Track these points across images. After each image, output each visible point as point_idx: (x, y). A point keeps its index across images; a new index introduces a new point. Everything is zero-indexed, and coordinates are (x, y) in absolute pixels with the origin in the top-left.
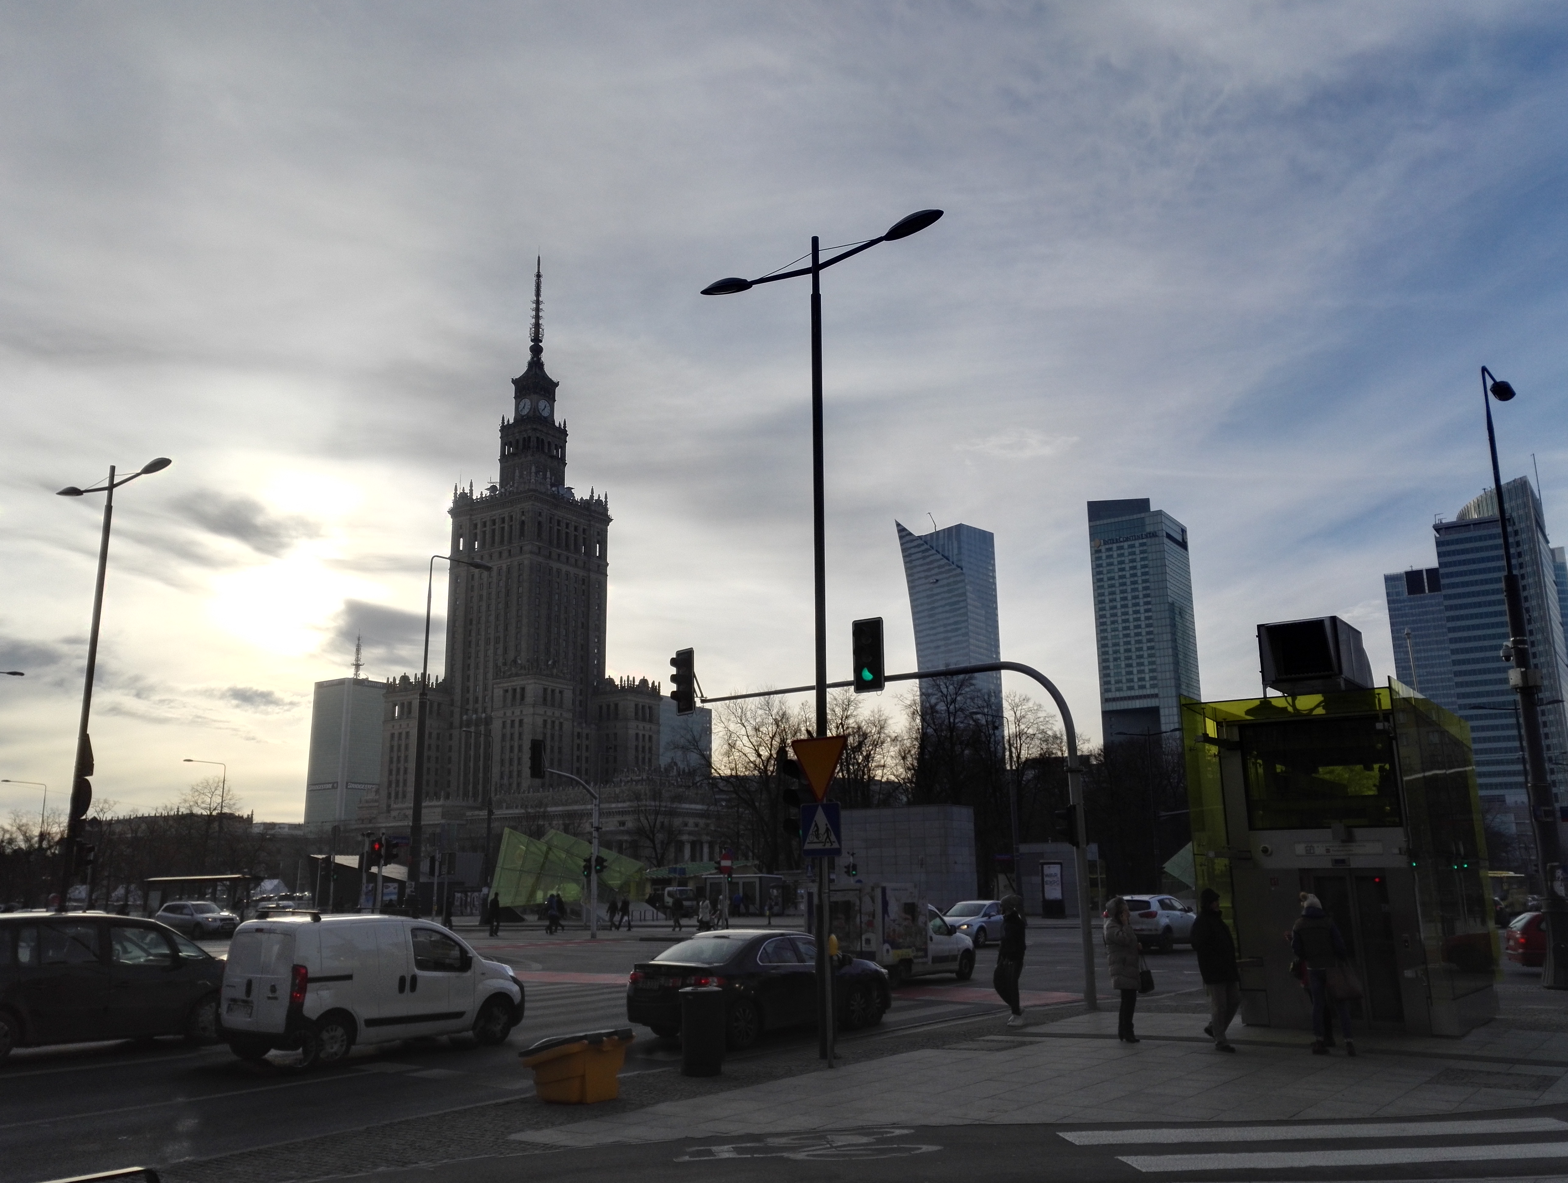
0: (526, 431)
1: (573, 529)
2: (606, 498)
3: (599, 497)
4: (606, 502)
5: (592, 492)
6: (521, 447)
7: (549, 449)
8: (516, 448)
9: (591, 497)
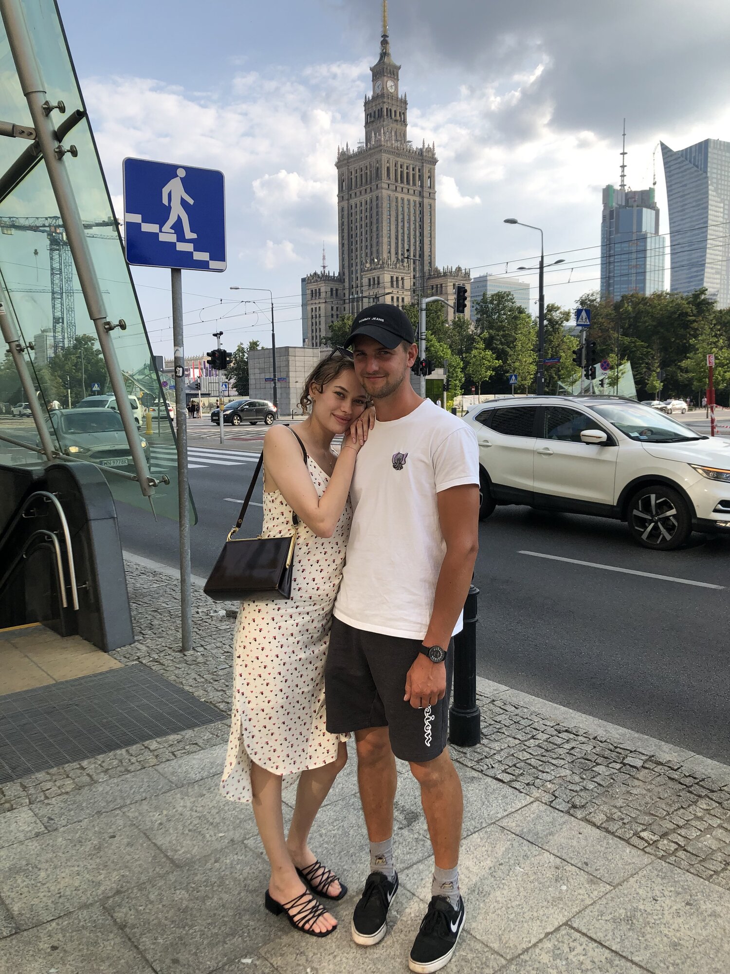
0: (379, 104)
1: (412, 169)
2: (433, 146)
3: (428, 146)
4: (433, 149)
5: (424, 143)
6: (377, 116)
7: (395, 115)
8: (374, 117)
9: (423, 146)
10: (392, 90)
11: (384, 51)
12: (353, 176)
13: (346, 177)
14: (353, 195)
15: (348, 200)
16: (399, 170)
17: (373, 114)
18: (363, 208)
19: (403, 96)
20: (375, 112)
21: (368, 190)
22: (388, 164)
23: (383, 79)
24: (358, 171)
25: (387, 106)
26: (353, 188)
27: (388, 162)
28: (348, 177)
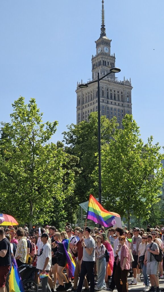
1: (117, 92)
2: (130, 80)
3: (127, 80)
4: (130, 81)
5: (124, 78)
6: (98, 65)
9: (124, 80)
10: (107, 52)
11: (102, 33)
12: (84, 97)
14: (85, 107)
15: (82, 109)
16: (110, 93)
17: (96, 64)
19: (113, 55)
22: (103, 89)
23: (102, 46)
24: (87, 93)
25: (103, 60)
26: (85, 103)
27: (103, 88)
28: (82, 97)
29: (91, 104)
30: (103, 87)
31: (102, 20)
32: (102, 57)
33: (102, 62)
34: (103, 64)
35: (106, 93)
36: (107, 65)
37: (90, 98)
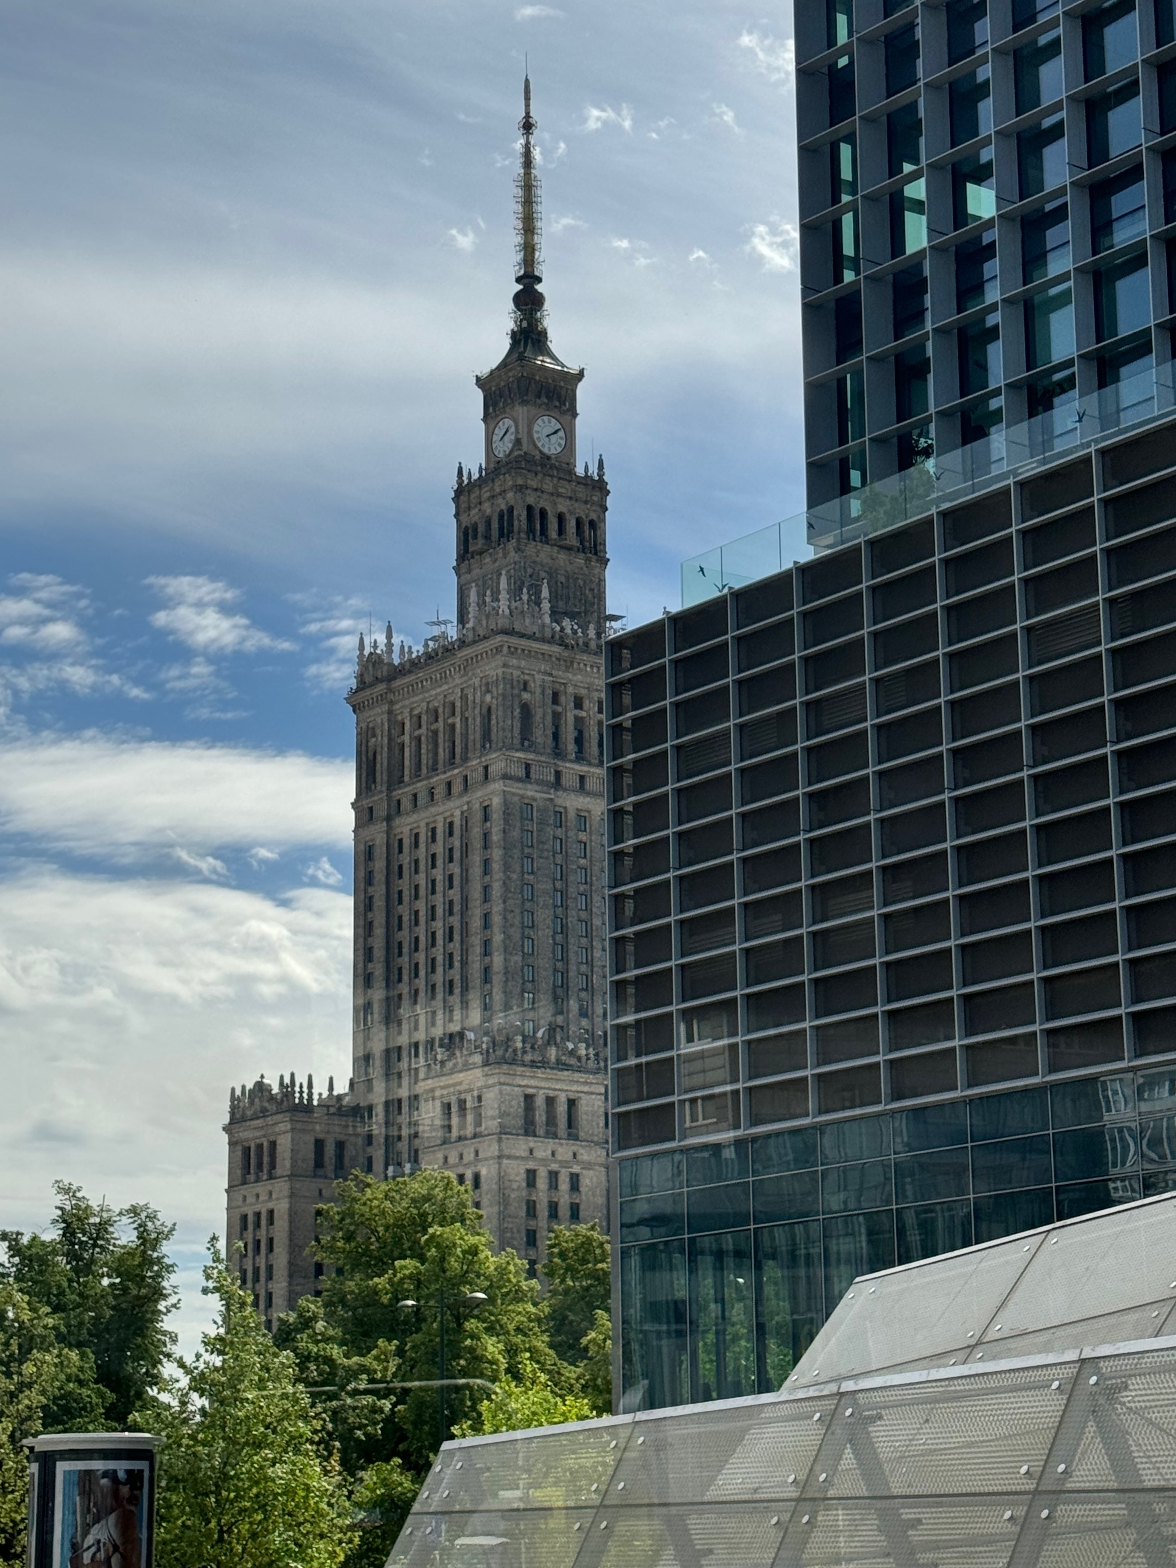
0: (503, 493)
6: (495, 533)
7: (561, 531)
8: (487, 537)
10: (552, 447)
11: (525, 324)
12: (406, 738)
13: (381, 741)
14: (406, 804)
15: (389, 819)
16: (570, 716)
17: (481, 529)
18: (439, 848)
19: (593, 471)
20: (488, 523)
21: (457, 788)
22: (526, 696)
23: (521, 411)
24: (424, 718)
25: (531, 500)
26: (406, 779)
27: (525, 686)
28: (390, 739)
29: (449, 785)
30: (525, 684)
31: (519, 239)
32: (520, 482)
33: (521, 514)
34: (531, 530)
35: (549, 718)
36: (553, 534)
37: (441, 751)
